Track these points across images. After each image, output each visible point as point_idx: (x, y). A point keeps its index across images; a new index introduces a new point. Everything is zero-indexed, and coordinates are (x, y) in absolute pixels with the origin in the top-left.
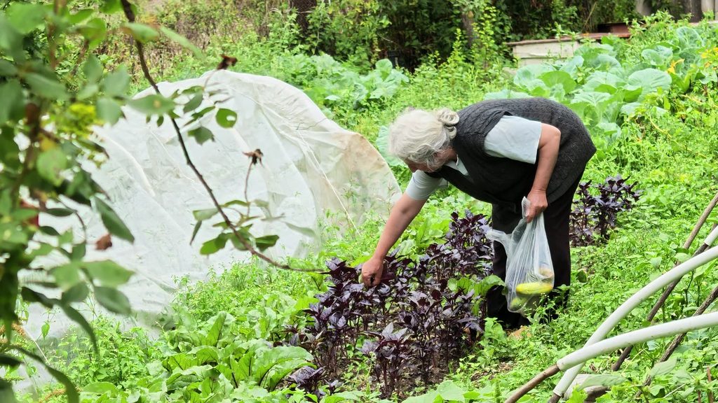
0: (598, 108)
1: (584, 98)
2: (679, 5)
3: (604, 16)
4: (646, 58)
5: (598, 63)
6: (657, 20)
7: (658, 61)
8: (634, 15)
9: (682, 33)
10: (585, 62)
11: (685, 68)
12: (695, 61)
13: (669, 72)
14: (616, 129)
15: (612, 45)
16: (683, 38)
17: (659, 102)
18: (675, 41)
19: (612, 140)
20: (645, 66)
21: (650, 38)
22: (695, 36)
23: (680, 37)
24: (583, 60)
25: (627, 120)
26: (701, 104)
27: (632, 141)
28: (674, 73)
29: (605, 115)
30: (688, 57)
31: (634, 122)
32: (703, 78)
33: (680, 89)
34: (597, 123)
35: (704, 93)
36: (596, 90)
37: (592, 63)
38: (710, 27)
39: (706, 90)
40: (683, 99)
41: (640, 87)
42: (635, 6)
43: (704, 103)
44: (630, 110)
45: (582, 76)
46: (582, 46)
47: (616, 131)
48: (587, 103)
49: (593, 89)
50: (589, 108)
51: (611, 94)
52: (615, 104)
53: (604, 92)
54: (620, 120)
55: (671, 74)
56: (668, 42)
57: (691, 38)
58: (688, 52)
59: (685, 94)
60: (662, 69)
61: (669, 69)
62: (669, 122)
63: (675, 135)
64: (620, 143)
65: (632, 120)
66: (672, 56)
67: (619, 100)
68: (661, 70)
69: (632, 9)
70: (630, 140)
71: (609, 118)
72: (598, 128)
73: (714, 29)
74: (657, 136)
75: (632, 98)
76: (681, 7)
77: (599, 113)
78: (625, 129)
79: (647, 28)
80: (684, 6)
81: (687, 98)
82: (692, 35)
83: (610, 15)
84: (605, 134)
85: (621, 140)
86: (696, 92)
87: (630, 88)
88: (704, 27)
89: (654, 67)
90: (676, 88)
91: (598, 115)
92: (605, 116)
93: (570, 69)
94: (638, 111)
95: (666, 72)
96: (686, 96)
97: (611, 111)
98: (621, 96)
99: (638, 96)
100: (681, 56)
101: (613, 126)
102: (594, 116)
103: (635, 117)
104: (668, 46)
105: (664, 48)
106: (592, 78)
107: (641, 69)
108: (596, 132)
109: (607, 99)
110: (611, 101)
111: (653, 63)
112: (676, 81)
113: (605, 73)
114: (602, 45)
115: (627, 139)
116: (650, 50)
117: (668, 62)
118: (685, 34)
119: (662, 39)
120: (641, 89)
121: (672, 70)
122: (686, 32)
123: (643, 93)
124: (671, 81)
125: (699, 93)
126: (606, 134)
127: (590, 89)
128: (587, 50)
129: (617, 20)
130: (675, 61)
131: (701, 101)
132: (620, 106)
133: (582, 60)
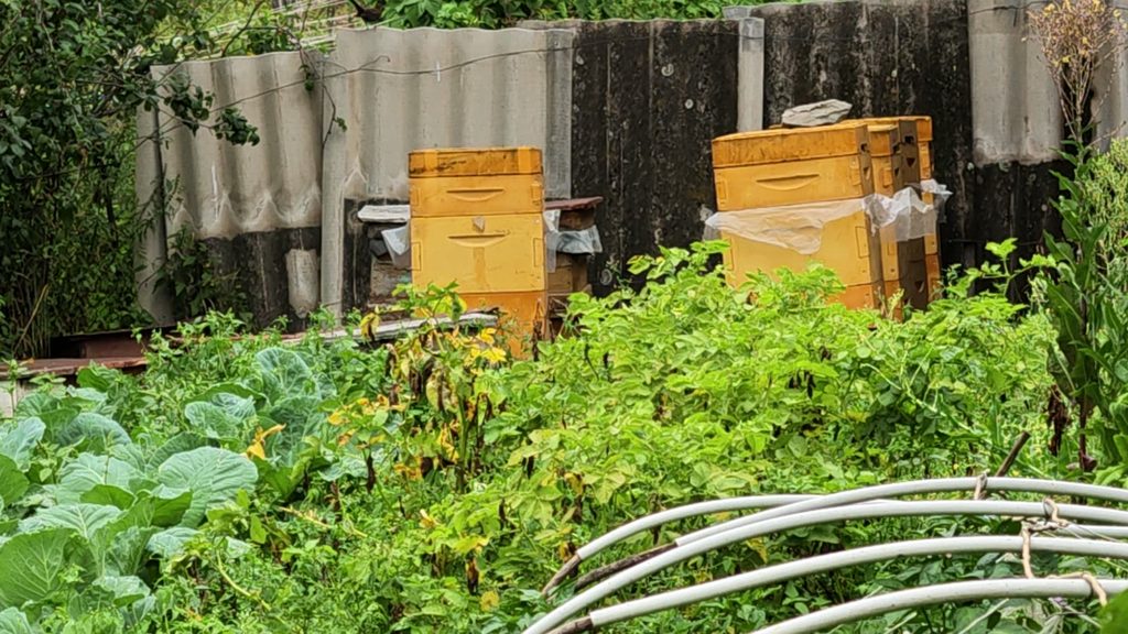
0: (95, 540)
1: (59, 517)
2: (238, 291)
3: (65, 318)
4: (195, 422)
5: (77, 432)
6: (207, 331)
7: (222, 428)
8: (134, 316)
9: (269, 363)
10: (47, 432)
11: (284, 443)
12: (307, 427)
13: (250, 454)
14: (140, 592)
15: (102, 390)
16: (271, 372)
17: (239, 526)
18: (254, 381)
19: (132, 616)
20: (193, 443)
21: (192, 374)
22: (299, 369)
23: (265, 371)
24: (44, 426)
25: (167, 569)
26: (325, 527)
27: (181, 618)
28: (263, 457)
29: (110, 556)
30: (291, 419)
31: (180, 573)
32: (325, 467)
33: (277, 494)
34: (94, 577)
35: (333, 502)
36: (85, 498)
37: (64, 432)
38: (327, 347)
39: (336, 496)
40: (282, 516)
41: (188, 490)
42: (135, 295)
43: (334, 527)
44: (170, 544)
45: (51, 466)
46: (34, 392)
47: (142, 596)
48: (72, 531)
49: (77, 496)
50: (77, 542)
51: (121, 509)
52: (135, 531)
53: (104, 504)
54: (149, 569)
55: (256, 460)
56: (238, 382)
57: (291, 373)
58: (292, 408)
59: (286, 505)
60: (233, 447)
61: (251, 449)
62: (256, 571)
63: (277, 604)
64: (153, 623)
65: (177, 571)
66: (255, 419)
67: (142, 523)
68: (232, 449)
69: (129, 301)
70: (175, 614)
71: (122, 565)
72: (98, 588)
73: (335, 351)
74: (233, 604)
75: (170, 516)
76: (243, 295)
77: (97, 553)
78: (162, 591)
79: (185, 350)
80: (248, 294)
81: (292, 514)
82: (291, 366)
83: (78, 314)
84: (116, 602)
85: (155, 617)
86: (313, 501)
87: (166, 493)
88: (312, 347)
89: (215, 443)
90: (267, 491)
91: (97, 559)
92: (112, 559)
93: (13, 449)
94: (191, 547)
95: (244, 454)
96: (290, 509)
97: (126, 548)
98: (147, 513)
99: (184, 510)
100: (277, 416)
101: (132, 585)
102: (86, 561)
103: (184, 562)
104: (244, 394)
105: (235, 398)
106: (72, 469)
107: (185, 449)
108: (95, 597)
109: (114, 520)
110: (123, 524)
111: (213, 434)
112: (266, 474)
113: (104, 458)
114: (78, 390)
115: (170, 613)
116: (202, 403)
117: (247, 431)
118: (275, 365)
119: (222, 376)
120: (188, 495)
121: (257, 450)
122: (277, 359)
123: (193, 504)
124: (256, 476)
125: (321, 502)
126: (119, 603)
127: (69, 495)
128: (46, 402)
129: (95, 326)
130: (265, 430)
131: (324, 521)
132: (146, 536)
133: (40, 427)
